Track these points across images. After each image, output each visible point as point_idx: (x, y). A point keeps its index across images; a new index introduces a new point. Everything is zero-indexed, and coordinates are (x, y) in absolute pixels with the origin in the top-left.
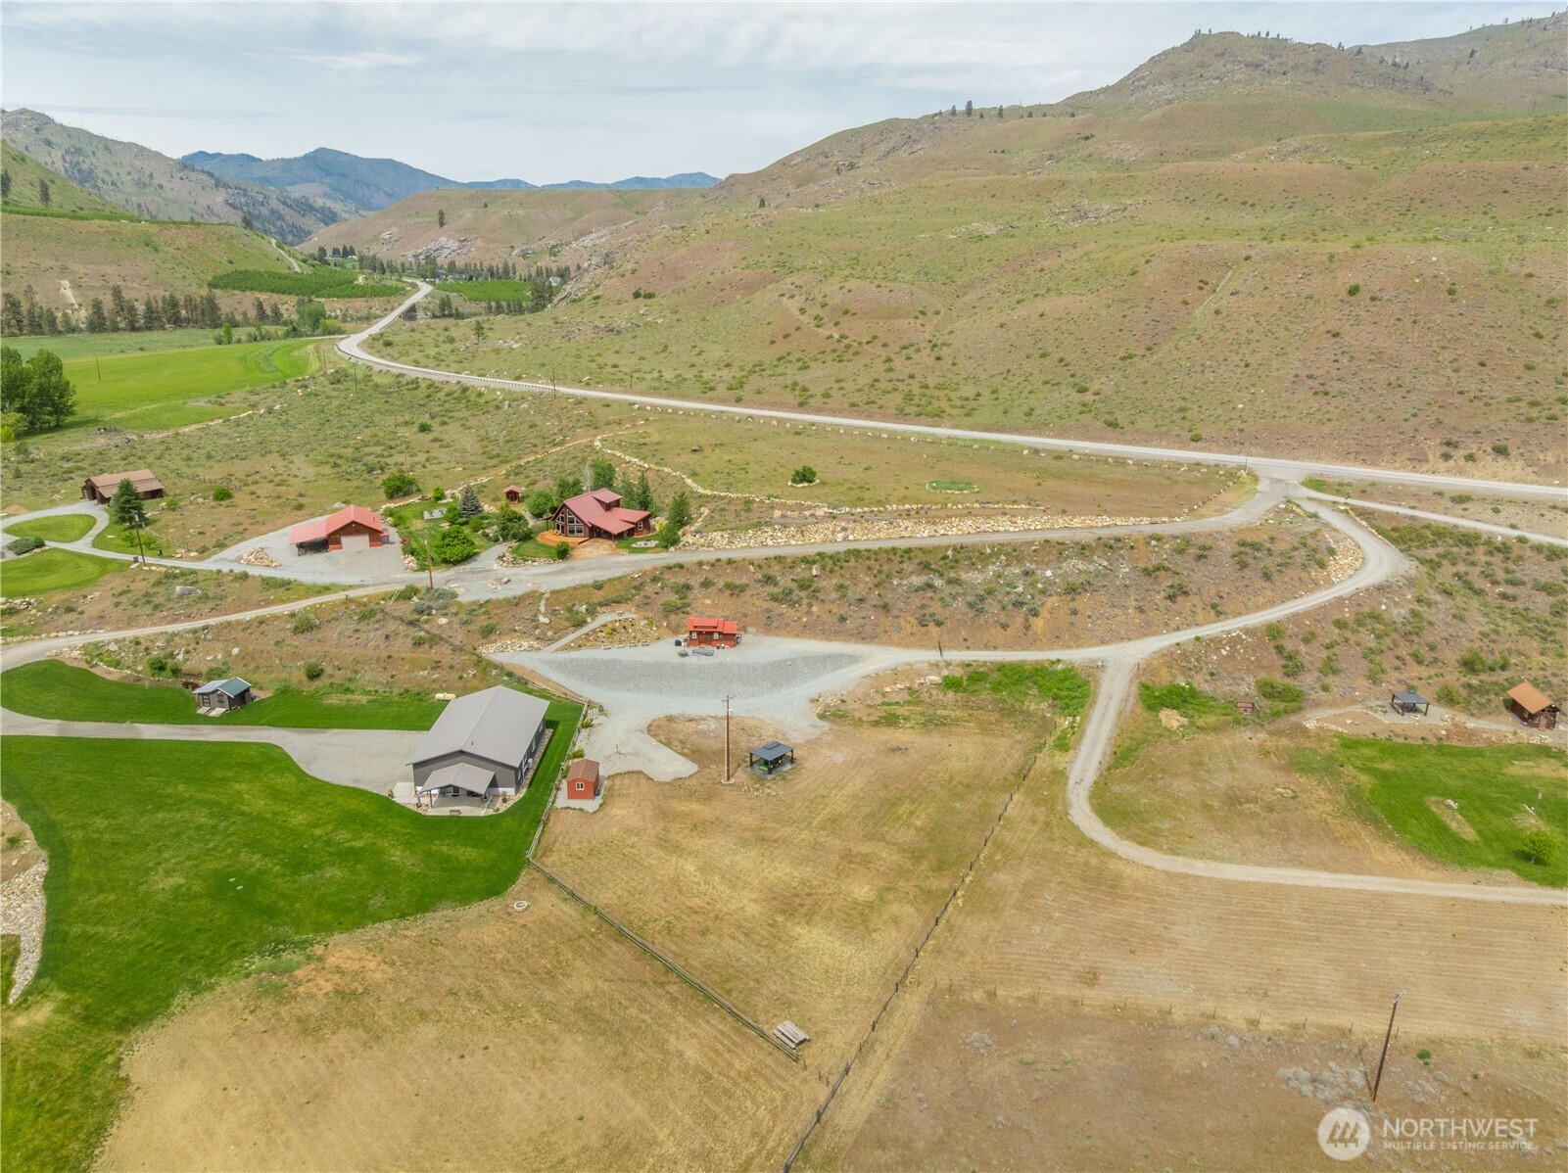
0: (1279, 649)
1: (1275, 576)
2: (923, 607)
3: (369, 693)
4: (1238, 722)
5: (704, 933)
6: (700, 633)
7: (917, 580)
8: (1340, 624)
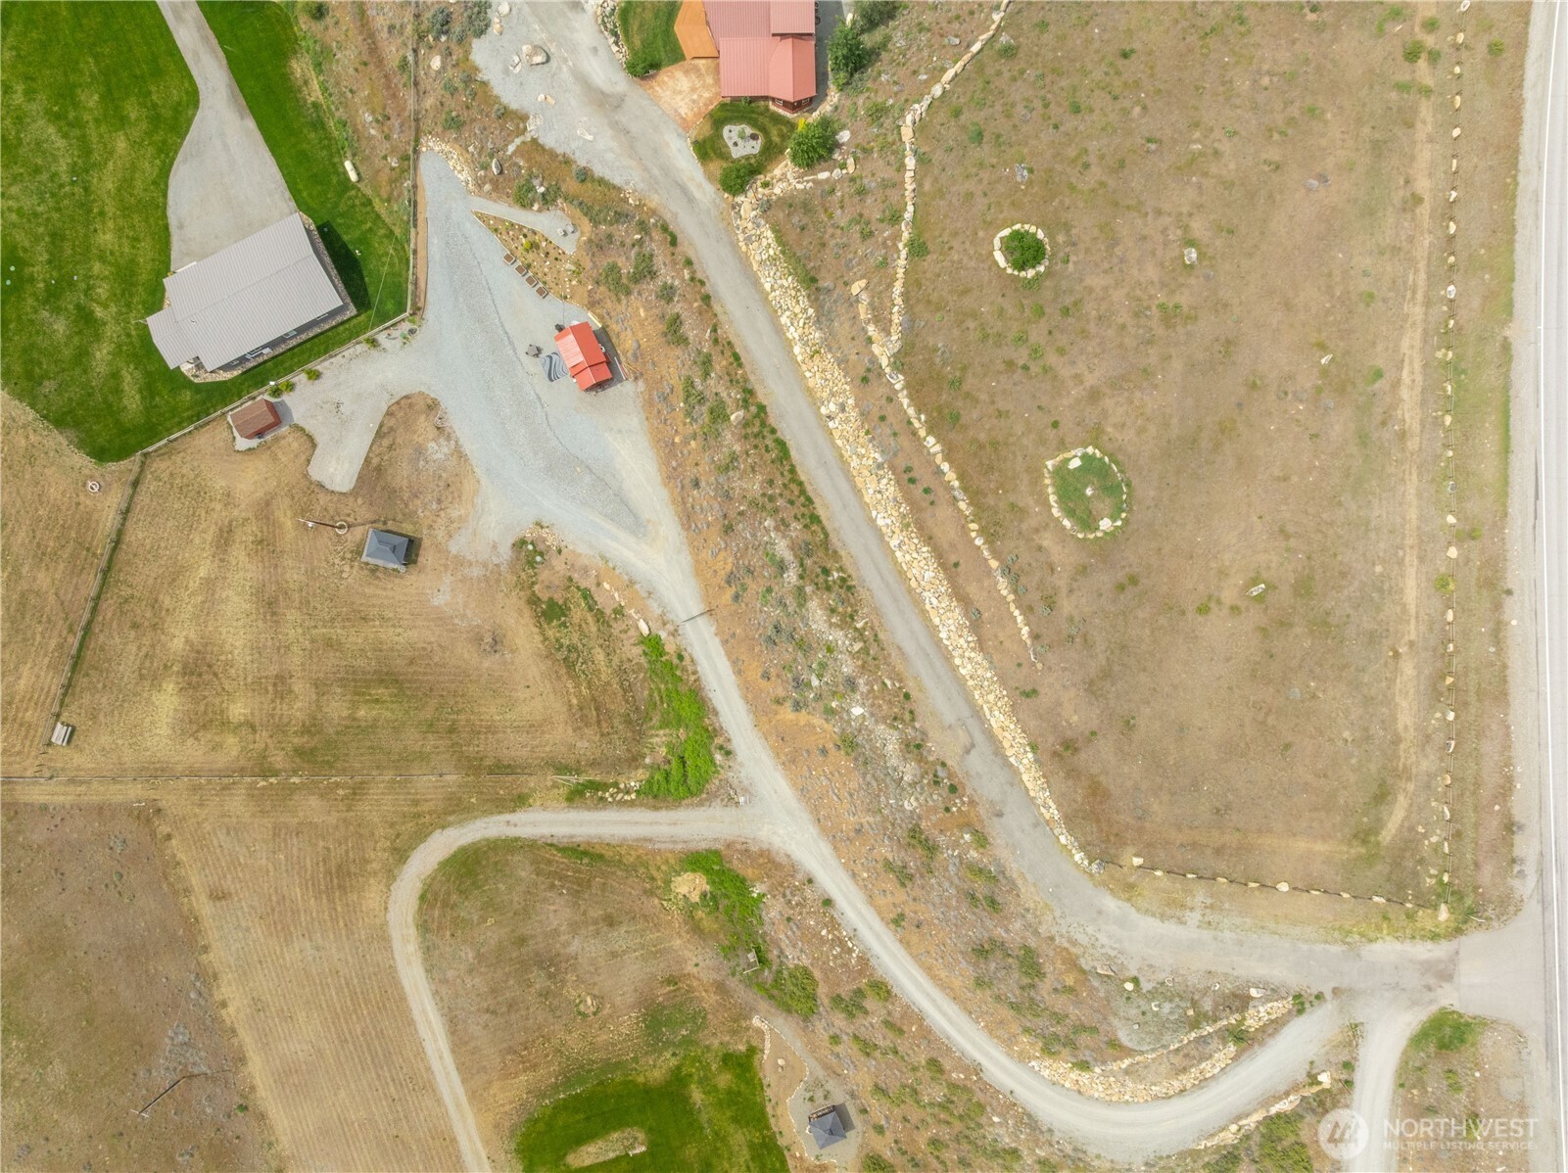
0: (859, 993)
2: (750, 571)
5: (135, 626)
7: (782, 549)
8: (934, 1064)
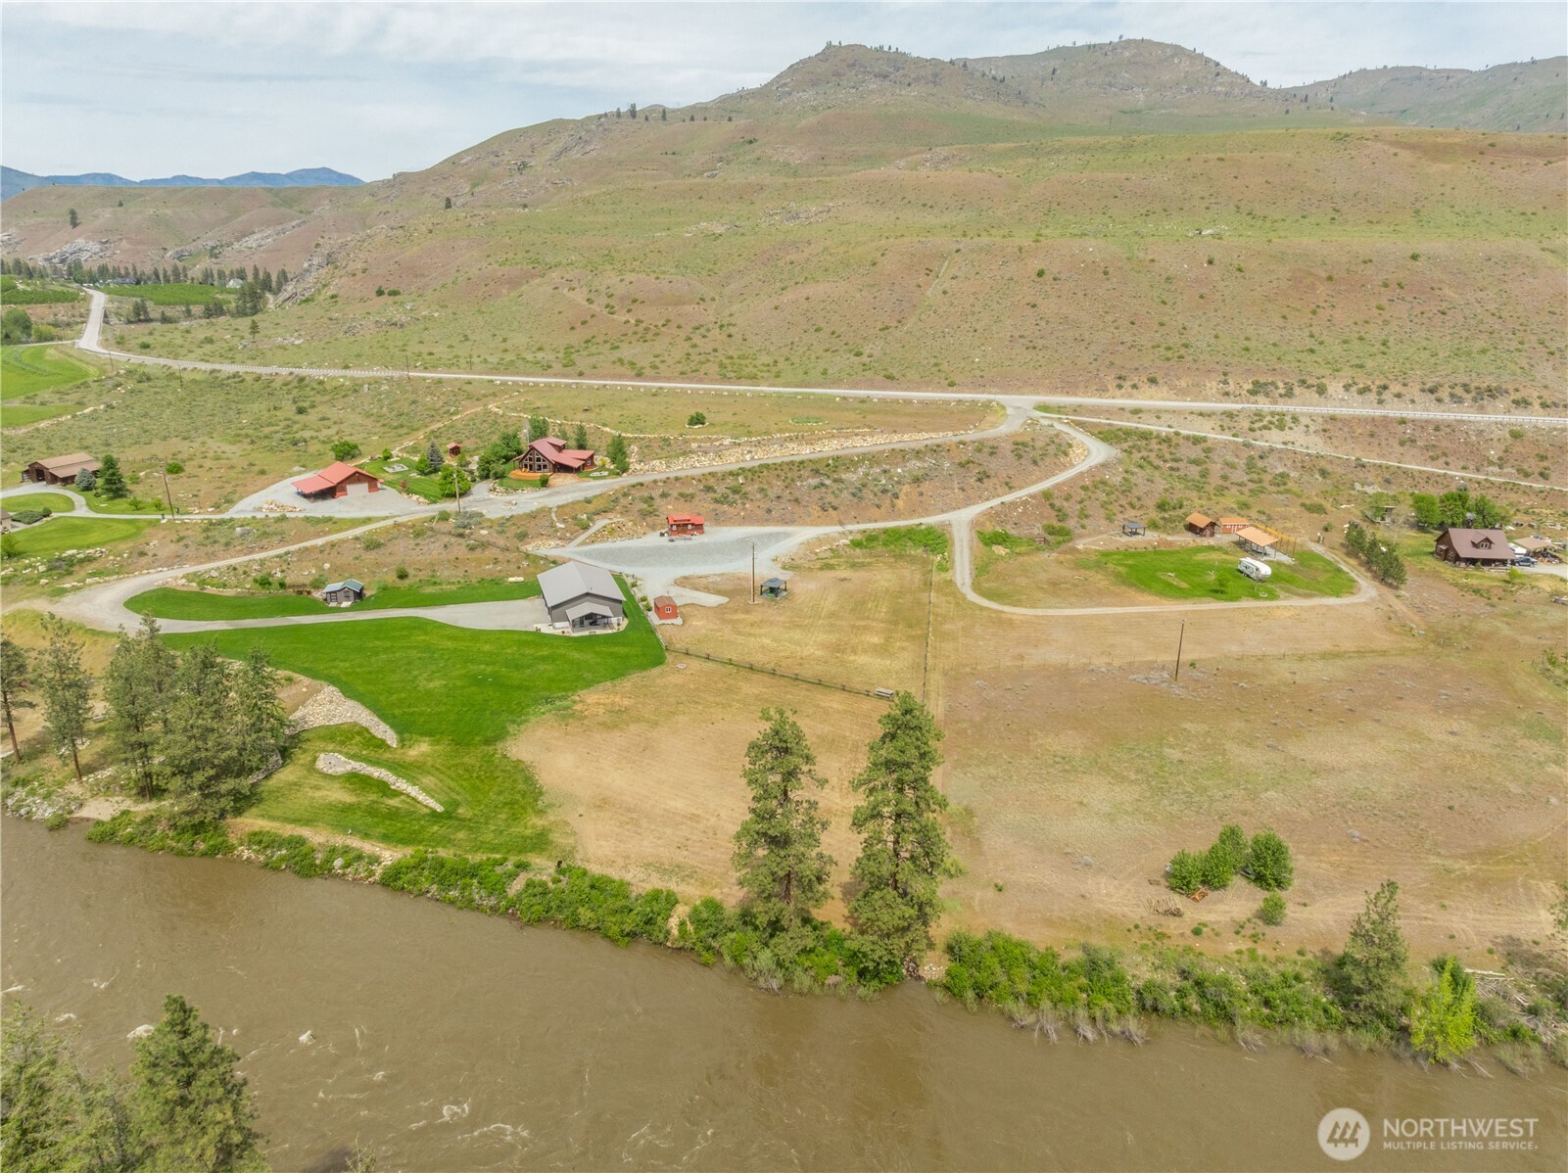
0: (1052, 506)
1: (1040, 463)
2: (821, 498)
3: (453, 583)
4: (1038, 549)
6: (678, 526)
7: (814, 482)
